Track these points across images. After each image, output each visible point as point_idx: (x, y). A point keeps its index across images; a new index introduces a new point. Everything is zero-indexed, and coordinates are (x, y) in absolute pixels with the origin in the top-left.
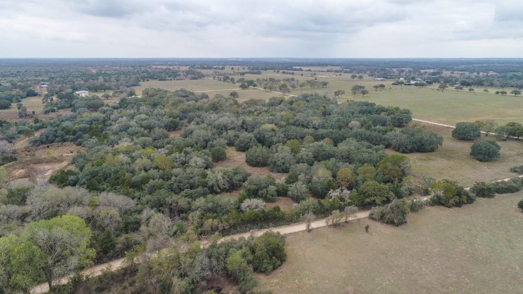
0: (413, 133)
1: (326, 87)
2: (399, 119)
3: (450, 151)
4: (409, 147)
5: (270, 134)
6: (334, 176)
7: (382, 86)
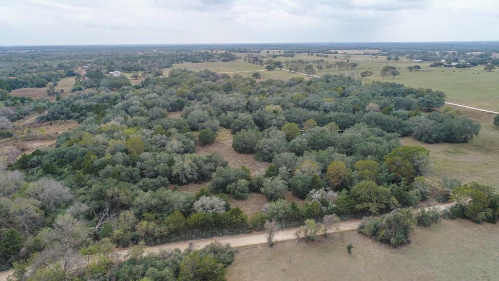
0: (442, 119)
1: (355, 69)
2: (428, 102)
3: (489, 142)
4: (434, 136)
5: (270, 116)
6: (324, 171)
7: (418, 67)
